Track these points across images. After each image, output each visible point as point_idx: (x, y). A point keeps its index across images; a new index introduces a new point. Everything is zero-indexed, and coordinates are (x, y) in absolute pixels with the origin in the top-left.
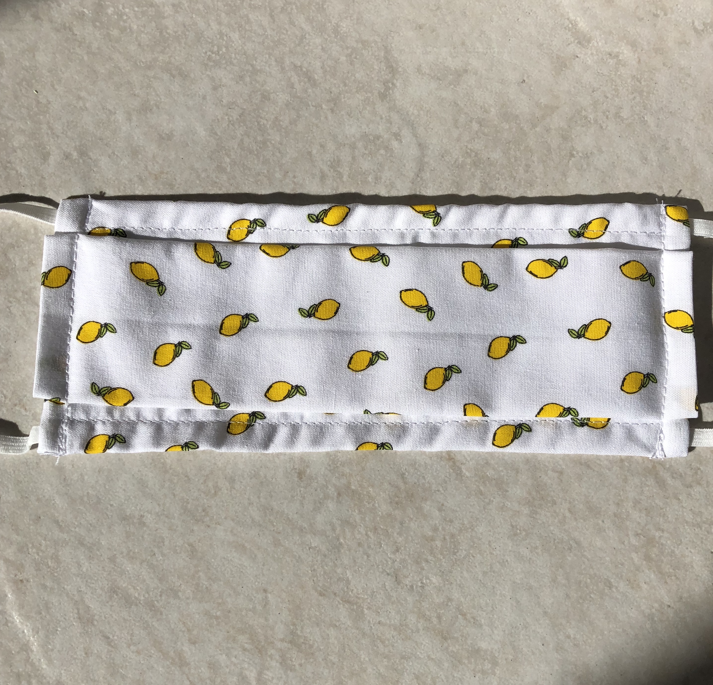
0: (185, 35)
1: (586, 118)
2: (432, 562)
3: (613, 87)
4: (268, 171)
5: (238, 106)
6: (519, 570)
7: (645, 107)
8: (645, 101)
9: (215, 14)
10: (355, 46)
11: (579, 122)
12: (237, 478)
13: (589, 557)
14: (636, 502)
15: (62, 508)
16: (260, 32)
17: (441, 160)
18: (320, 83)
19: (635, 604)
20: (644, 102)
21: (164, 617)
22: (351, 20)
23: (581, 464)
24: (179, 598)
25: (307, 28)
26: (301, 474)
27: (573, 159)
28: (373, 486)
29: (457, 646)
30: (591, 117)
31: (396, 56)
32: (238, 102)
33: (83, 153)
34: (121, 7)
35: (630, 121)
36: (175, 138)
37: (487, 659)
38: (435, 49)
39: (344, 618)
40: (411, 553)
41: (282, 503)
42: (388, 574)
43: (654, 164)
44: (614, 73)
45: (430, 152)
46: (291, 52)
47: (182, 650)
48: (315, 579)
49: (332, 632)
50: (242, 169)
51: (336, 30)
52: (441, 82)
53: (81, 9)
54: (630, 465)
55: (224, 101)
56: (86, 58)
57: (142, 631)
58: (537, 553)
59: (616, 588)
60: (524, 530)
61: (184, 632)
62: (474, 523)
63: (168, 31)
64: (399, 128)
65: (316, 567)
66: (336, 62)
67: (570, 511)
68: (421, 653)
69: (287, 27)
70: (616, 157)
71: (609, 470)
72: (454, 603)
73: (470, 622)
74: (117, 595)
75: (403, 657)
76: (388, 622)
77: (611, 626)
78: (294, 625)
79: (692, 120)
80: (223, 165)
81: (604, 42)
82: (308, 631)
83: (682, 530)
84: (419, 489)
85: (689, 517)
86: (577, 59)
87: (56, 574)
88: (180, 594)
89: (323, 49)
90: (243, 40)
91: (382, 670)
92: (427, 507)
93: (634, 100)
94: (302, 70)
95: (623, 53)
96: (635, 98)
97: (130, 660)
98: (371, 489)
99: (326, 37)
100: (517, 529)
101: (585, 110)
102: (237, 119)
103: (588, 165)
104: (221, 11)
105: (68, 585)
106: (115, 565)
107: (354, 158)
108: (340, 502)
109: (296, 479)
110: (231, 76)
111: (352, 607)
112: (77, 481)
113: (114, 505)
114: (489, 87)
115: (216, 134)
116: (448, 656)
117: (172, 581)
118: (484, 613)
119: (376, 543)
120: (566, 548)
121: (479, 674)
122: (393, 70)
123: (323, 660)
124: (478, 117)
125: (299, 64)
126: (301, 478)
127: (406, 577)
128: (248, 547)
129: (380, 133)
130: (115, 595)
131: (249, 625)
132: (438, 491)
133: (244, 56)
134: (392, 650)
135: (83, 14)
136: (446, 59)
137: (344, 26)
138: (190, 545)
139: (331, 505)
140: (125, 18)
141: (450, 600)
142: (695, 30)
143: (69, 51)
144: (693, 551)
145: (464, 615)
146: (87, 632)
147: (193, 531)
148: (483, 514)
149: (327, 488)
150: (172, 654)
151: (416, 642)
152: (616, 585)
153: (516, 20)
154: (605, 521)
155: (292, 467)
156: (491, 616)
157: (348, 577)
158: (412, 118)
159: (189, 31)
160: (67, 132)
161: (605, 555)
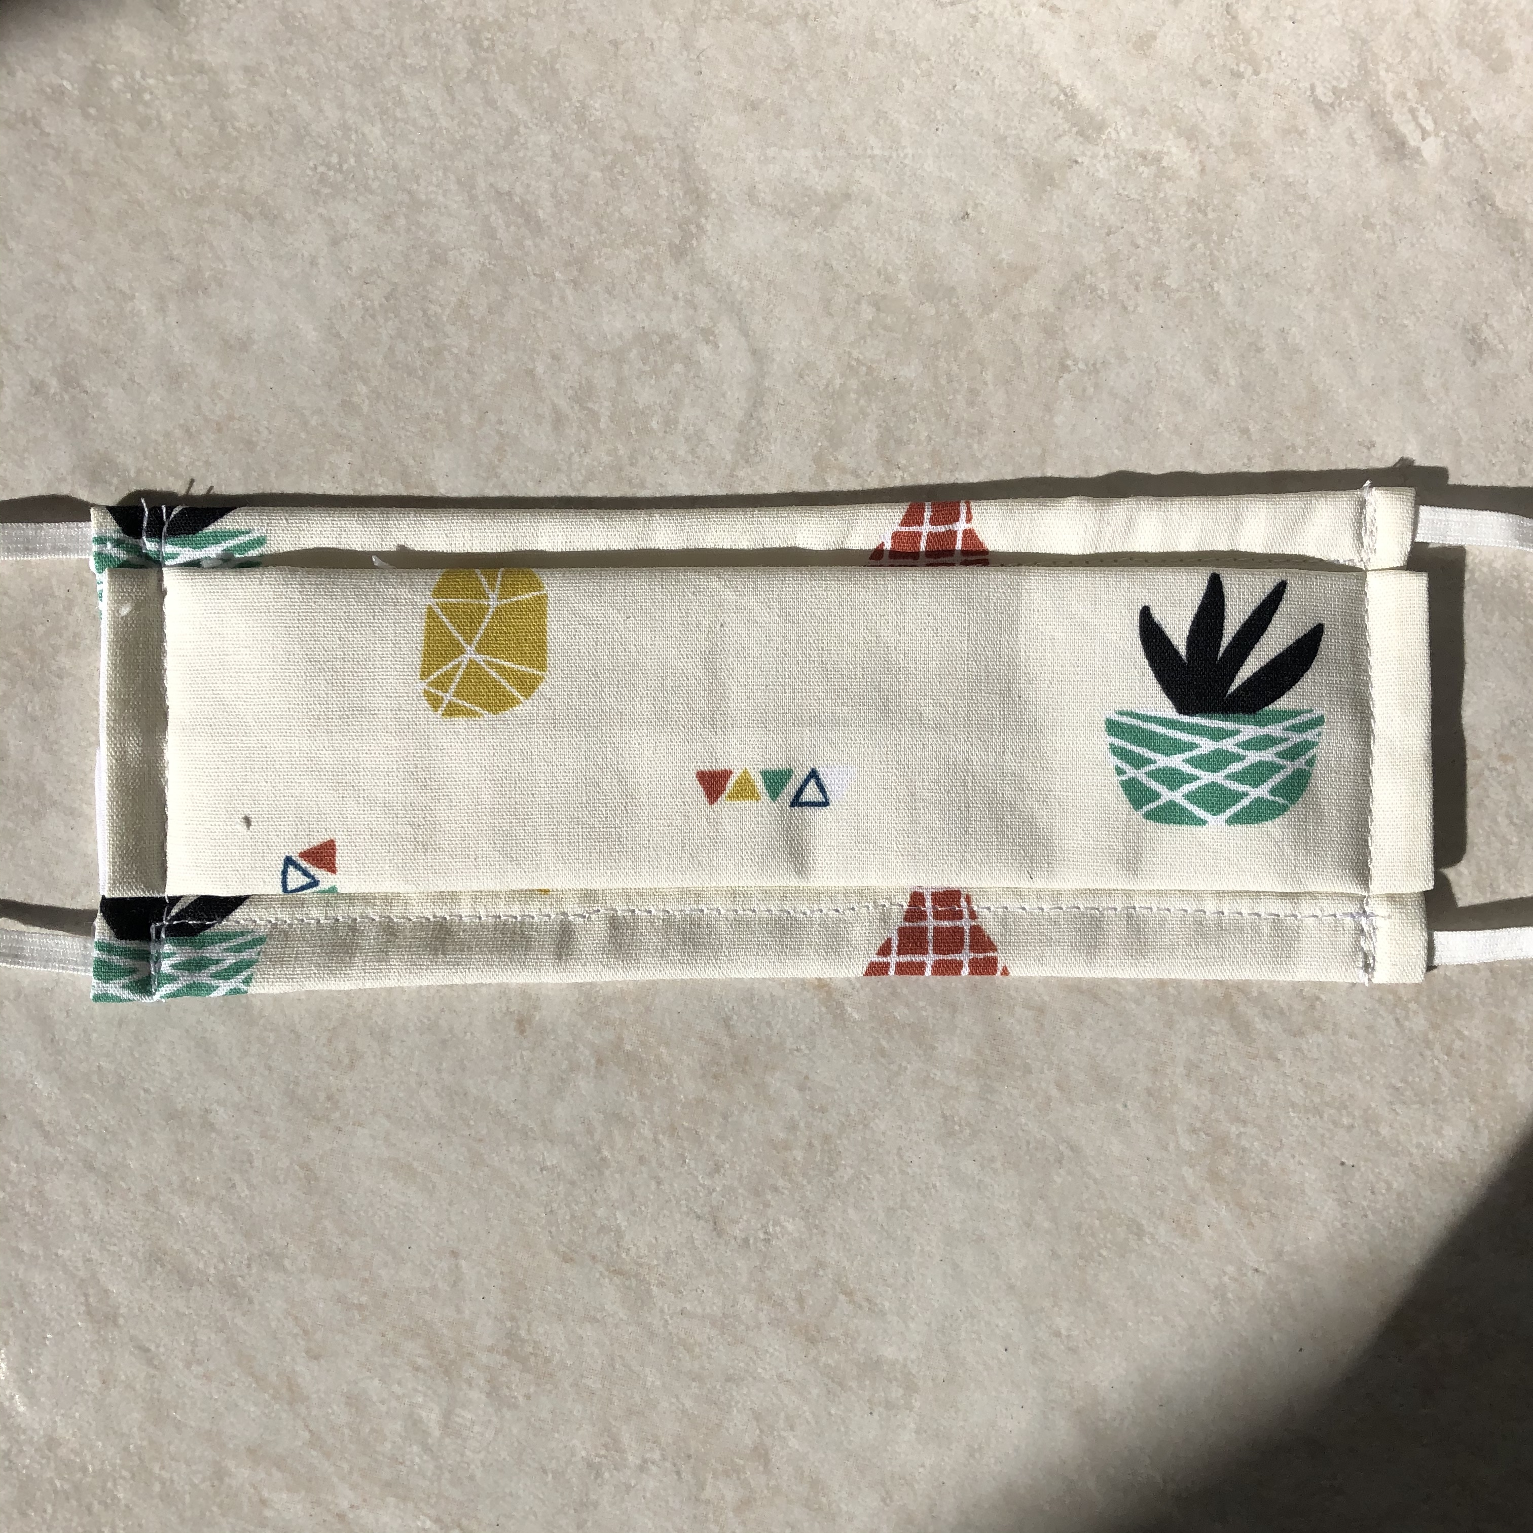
0: (272, 131)
1: (1093, 289)
2: (786, 1192)
3: (1150, 223)
4: (446, 412)
5: (383, 279)
6: (959, 1204)
7: (1214, 265)
8: (1216, 253)
9: (332, 86)
10: (620, 149)
11: (1079, 298)
12: (393, 1033)
13: (1098, 1176)
14: (1192, 1067)
15: (49, 1098)
16: (425, 122)
17: (798, 382)
18: (549, 227)
19: (1189, 1266)
20: (1211, 254)
21: (257, 1307)
22: (612, 94)
23: (1081, 992)
24: (285, 1270)
25: (521, 112)
26: (522, 1024)
27: (1066, 375)
28: (667, 1044)
29: (836, 1356)
30: (1104, 287)
31: (704, 167)
32: (383, 268)
33: (69, 381)
34: (138, 75)
35: (1184, 294)
36: (255, 347)
37: (896, 1379)
38: (784, 151)
39: (613, 1303)
40: (745, 1173)
41: (486, 1082)
42: (699, 1217)
43: (1233, 382)
44: (1151, 195)
45: (775, 367)
46: (489, 163)
47: (294, 1371)
48: (553, 1229)
49: (589, 1332)
50: (392, 408)
51: (581, 117)
52: (796, 221)
53: (56, 80)
54: (1179, 993)
55: (354, 268)
56: (69, 182)
57: (213, 1336)
58: (995, 1171)
59: (1152, 1237)
60: (969, 1124)
61: (296, 1336)
62: (870, 1113)
63: (237, 124)
64: (711, 318)
65: (555, 1205)
66: (581, 182)
67: (1059, 1086)
68: (764, 1369)
69: (480, 110)
70: (1153, 371)
71: (1138, 1002)
72: (829, 1270)
73: (860, 1307)
74: (162, 1266)
75: (729, 1379)
76: (699, 1310)
77: (1140, 1311)
78: (513, 1318)
79: (1310, 291)
80: (355, 399)
81: (1130, 130)
82: (541, 1330)
83: (1283, 1121)
84: (761, 1048)
85: (1298, 1094)
86: (1076, 167)
87: (40, 1228)
88: (287, 1263)
89: (554, 154)
90: (391, 140)
91: (688, 1403)
92: (775, 1081)
93: (1191, 250)
94: (511, 200)
95: (1169, 153)
96: (1193, 247)
97: (191, 1393)
98: (663, 1049)
99: (560, 129)
100: (954, 1123)
101: (1091, 273)
102: (381, 305)
103: (1096, 386)
104: (343, 79)
105: (64, 1249)
106: (157, 1209)
107: (621, 381)
108: (602, 1078)
109: (514, 1034)
110: (368, 215)
111: (627, 1283)
112: (78, 1043)
113: (152, 1089)
114: (895, 228)
115: (338, 335)
116: (818, 1374)
117: (271, 1239)
118: (890, 1290)
119: (674, 1155)
120: (1052, 1159)
121: (881, 1409)
122: (698, 197)
123: (571, 1386)
124: (873, 294)
125: (506, 187)
126: (522, 1032)
127: (735, 1222)
128: (420, 1169)
129: (672, 329)
130: (158, 1267)
131: (425, 1322)
132: (798, 1050)
133: (393, 174)
134: (707, 1366)
135: (62, 91)
136: (807, 172)
137: (597, 106)
138: (305, 1166)
139: (584, 1084)
140: (147, 97)
141: (821, 1264)
142: (1317, 104)
143: (35, 167)
144: (1304, 1161)
145: (849, 1294)
146: (105, 1340)
147: (308, 1139)
148: (886, 1095)
149: (577, 1048)
150: (273, 1378)
151: (755, 1349)
152: (1151, 1230)
153: (950, 87)
154: (1129, 1103)
155: (504, 1009)
156: (904, 1296)
157: (619, 1226)
158: (739, 297)
159: (278, 123)
160: (36, 339)
161: (1128, 1172)
